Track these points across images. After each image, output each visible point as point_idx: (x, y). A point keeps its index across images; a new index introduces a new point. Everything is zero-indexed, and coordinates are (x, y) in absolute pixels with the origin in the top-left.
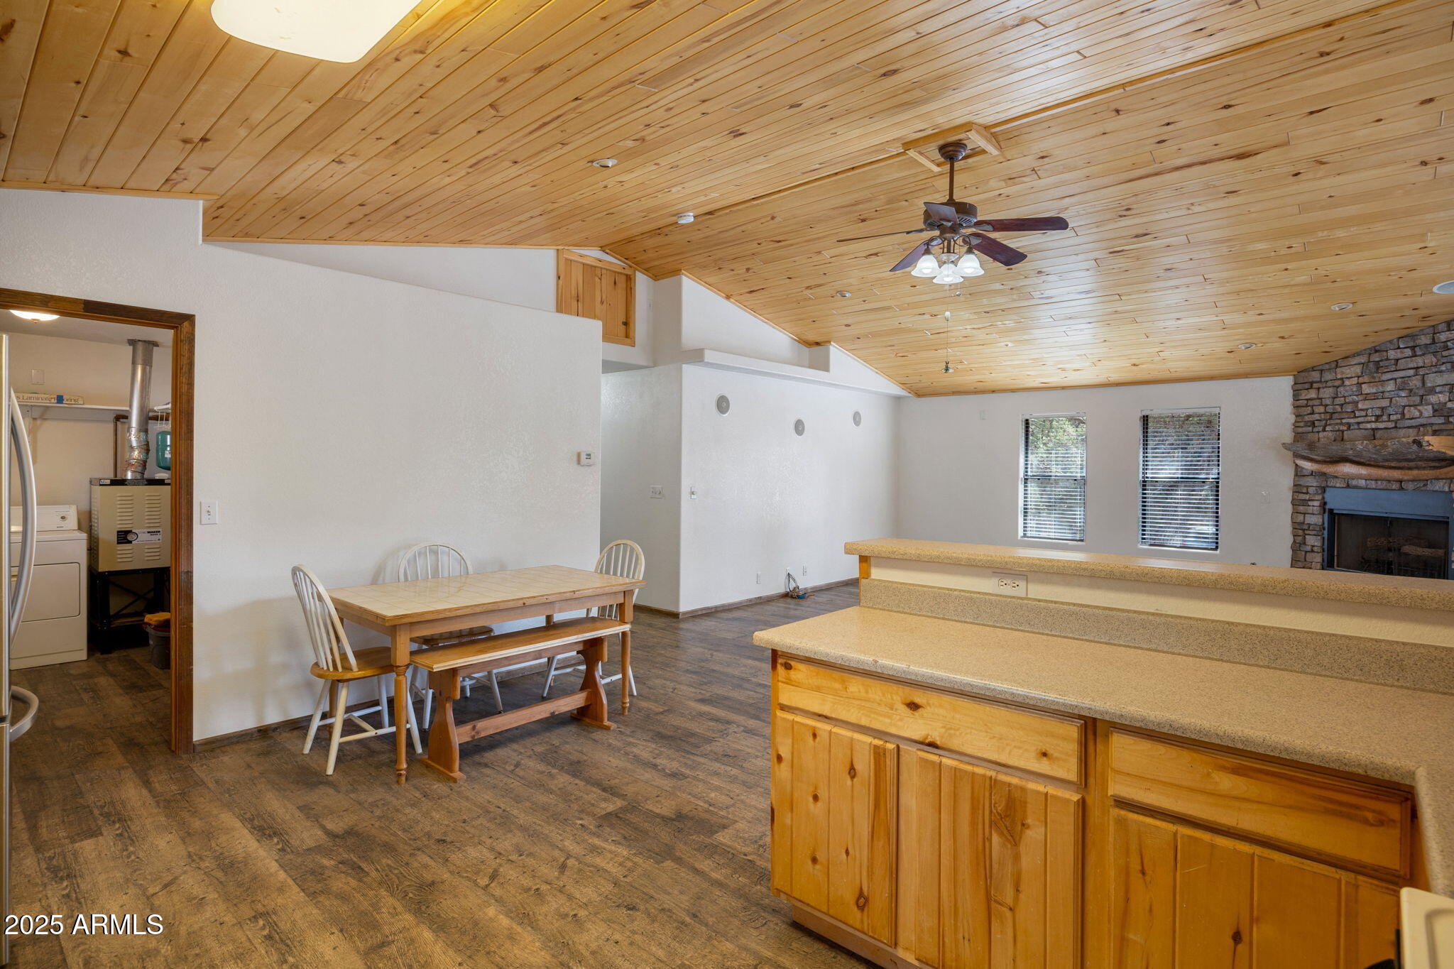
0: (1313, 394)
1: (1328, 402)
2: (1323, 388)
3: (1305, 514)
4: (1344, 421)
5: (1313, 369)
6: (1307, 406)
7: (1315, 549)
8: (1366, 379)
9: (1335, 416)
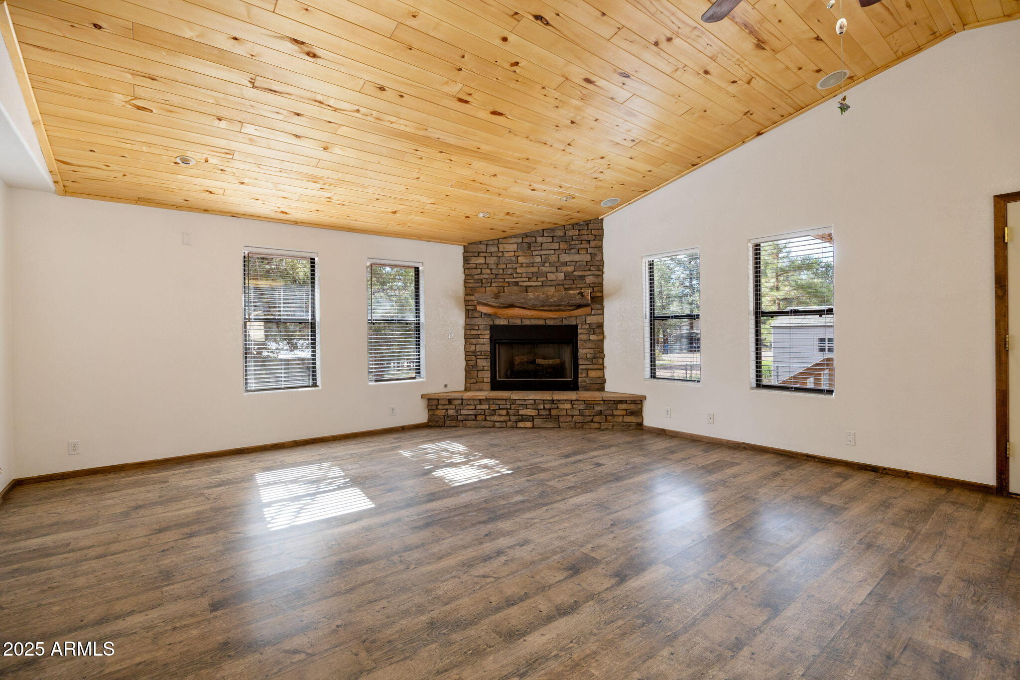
0: (481, 260)
1: (493, 266)
2: (489, 257)
3: (475, 344)
4: (506, 280)
5: (480, 243)
6: (476, 268)
7: (486, 368)
8: (520, 253)
9: (499, 276)
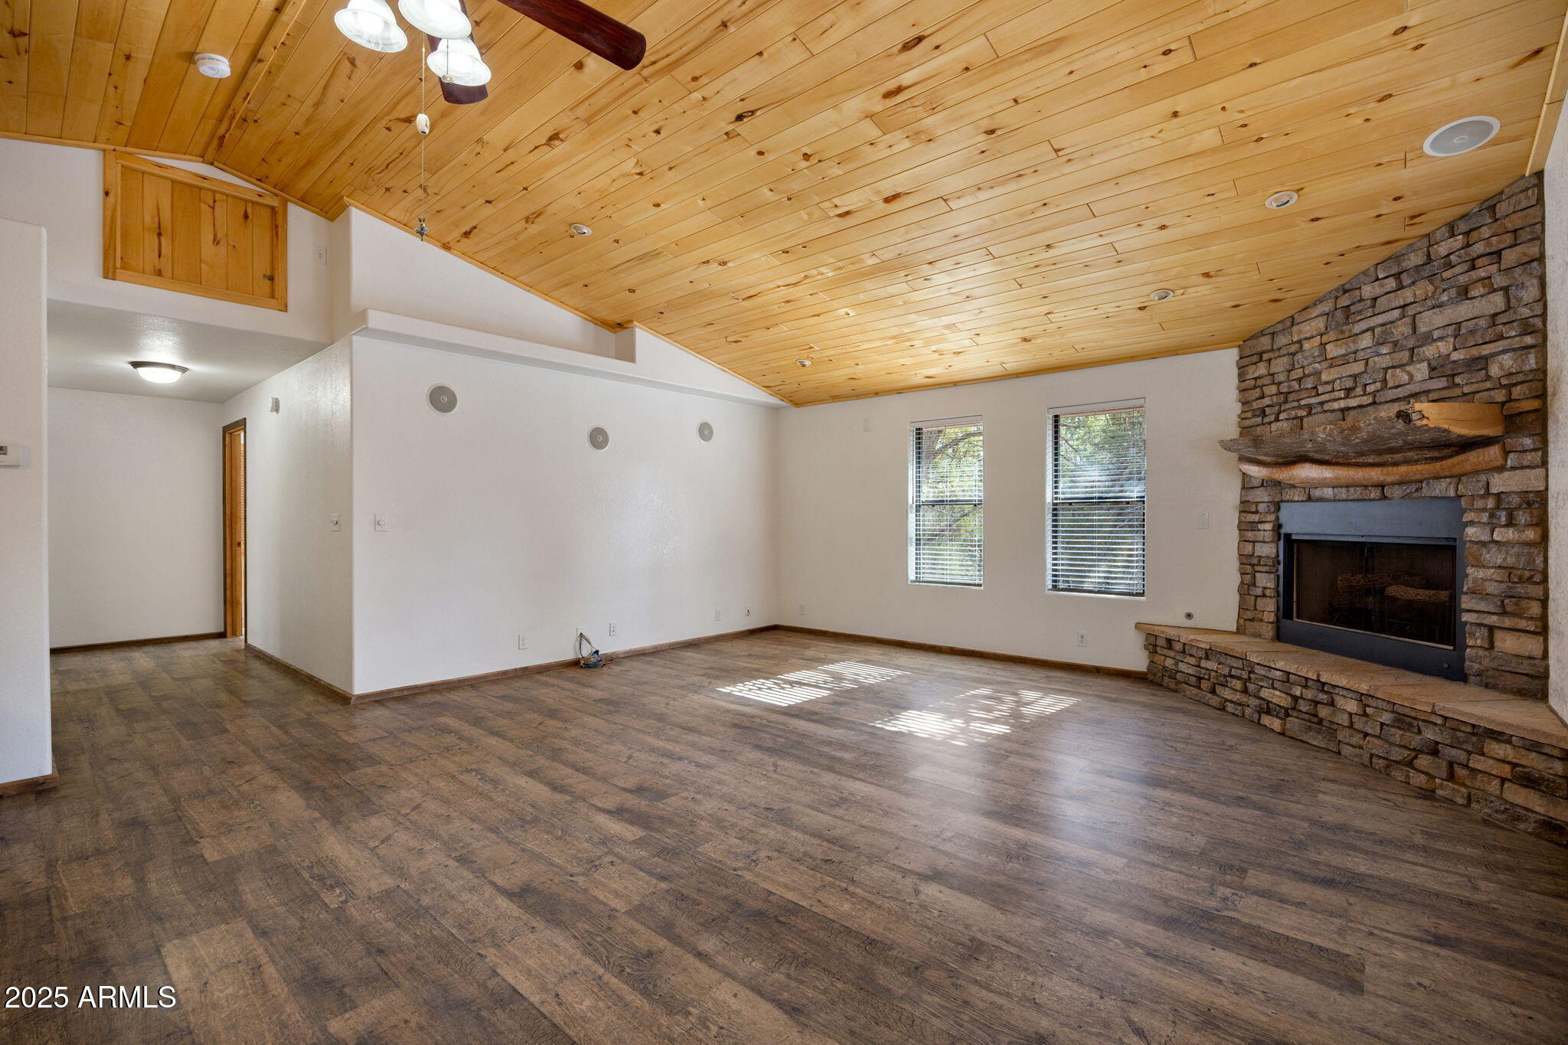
0: (1262, 370)
1: (1281, 377)
2: (1276, 358)
3: (1254, 542)
4: (1303, 402)
5: (1262, 333)
6: (1255, 387)
7: (1268, 592)
8: (1332, 336)
9: (1291, 397)
